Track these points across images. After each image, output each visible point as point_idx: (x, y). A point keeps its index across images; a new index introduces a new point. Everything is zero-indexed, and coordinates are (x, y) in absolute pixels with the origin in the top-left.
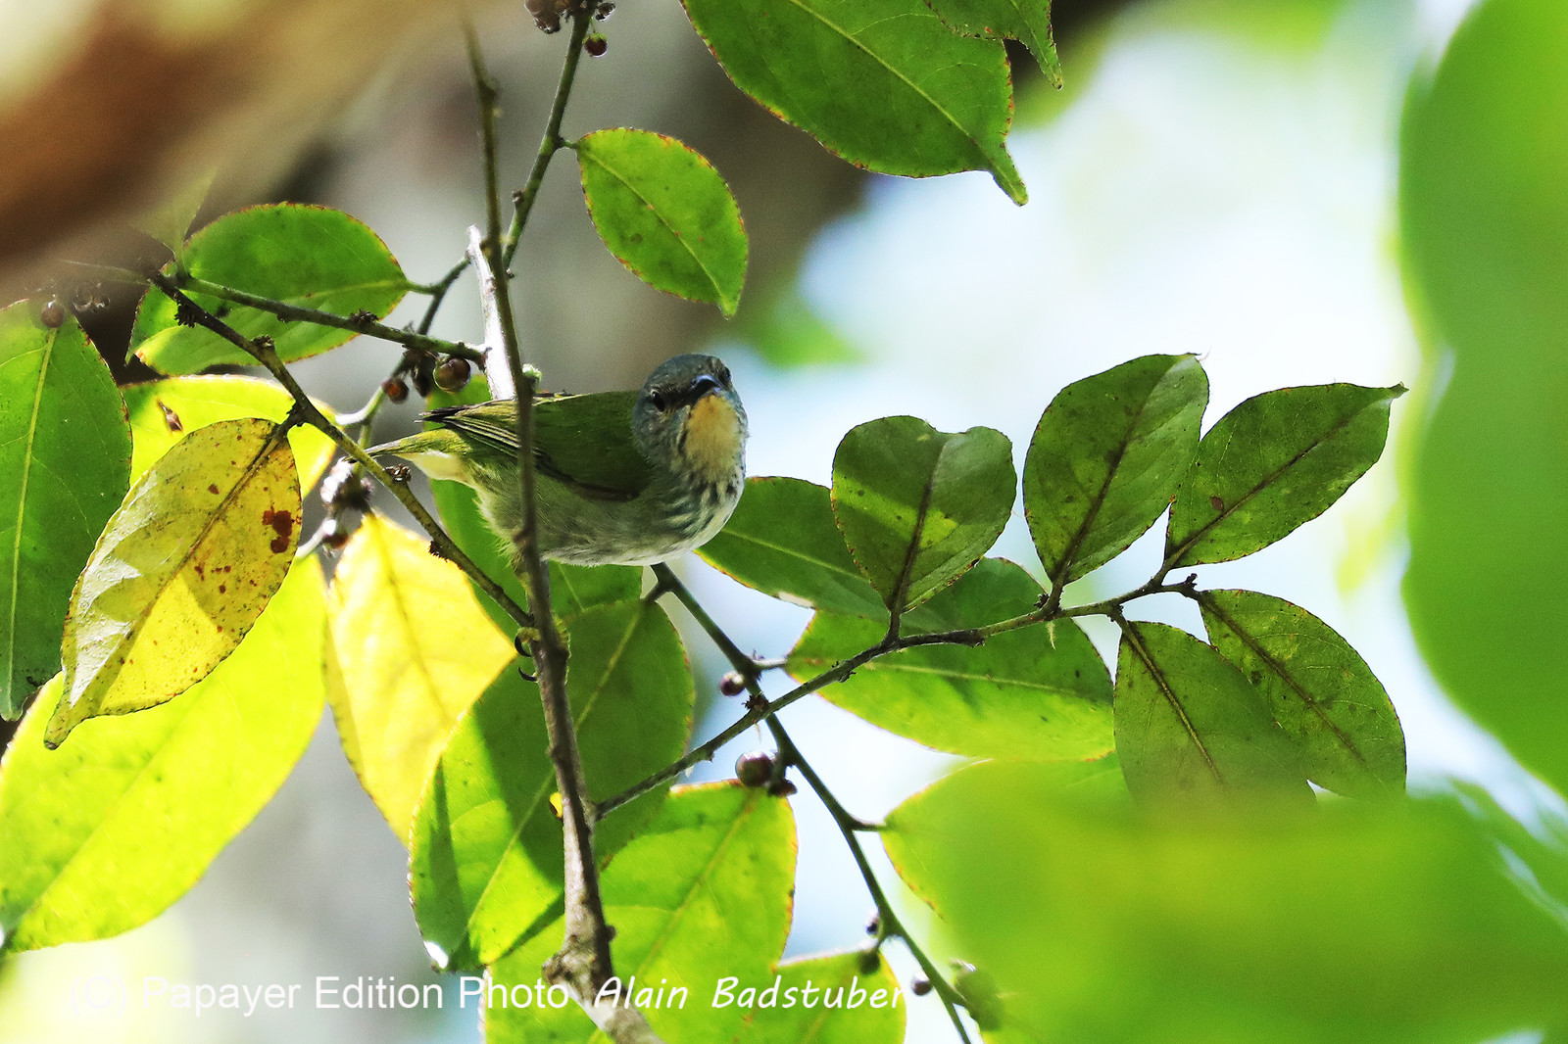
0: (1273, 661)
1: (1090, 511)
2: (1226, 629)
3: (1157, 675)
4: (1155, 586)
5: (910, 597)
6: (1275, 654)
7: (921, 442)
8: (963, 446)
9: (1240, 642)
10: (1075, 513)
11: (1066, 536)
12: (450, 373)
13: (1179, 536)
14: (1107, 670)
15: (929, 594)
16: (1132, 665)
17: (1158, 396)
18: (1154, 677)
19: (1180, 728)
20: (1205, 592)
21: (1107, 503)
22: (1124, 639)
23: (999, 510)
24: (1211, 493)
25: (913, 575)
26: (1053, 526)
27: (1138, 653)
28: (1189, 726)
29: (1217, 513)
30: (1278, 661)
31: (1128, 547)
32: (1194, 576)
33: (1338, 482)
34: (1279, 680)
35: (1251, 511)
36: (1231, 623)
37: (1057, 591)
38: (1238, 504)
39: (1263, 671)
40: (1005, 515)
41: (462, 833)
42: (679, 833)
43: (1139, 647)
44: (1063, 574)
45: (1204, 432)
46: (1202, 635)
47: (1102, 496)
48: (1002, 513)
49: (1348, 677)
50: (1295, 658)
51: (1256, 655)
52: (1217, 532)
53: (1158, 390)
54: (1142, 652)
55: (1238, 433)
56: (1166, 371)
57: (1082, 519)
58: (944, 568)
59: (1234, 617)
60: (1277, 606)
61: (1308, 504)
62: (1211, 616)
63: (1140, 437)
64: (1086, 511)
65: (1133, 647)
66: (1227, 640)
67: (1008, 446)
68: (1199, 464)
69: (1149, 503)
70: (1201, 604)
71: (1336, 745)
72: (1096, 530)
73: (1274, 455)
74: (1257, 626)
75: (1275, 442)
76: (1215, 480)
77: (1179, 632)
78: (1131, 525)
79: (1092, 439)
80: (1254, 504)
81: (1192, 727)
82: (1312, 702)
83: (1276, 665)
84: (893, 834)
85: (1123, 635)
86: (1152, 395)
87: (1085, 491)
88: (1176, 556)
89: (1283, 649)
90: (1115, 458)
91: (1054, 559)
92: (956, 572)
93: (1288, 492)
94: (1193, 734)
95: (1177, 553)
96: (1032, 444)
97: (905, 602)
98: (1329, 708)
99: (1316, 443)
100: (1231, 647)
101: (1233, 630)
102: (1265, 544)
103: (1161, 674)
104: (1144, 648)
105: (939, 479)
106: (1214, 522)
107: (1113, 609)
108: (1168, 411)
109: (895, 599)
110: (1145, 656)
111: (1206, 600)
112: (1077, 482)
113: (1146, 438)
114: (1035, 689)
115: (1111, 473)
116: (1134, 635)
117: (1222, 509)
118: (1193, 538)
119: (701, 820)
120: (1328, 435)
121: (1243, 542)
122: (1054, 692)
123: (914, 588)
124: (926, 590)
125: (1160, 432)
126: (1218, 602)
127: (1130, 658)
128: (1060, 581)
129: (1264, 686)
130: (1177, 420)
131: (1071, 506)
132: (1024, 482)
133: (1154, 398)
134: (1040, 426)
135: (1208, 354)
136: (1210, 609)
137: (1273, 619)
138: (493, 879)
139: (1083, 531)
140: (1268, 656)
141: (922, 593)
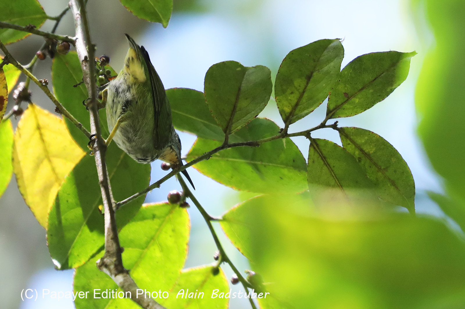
0: (366, 153)
1: (299, 97)
2: (349, 142)
3: (323, 158)
4: (323, 125)
5: (232, 128)
6: (367, 151)
7: (238, 70)
8: (253, 72)
9: (354, 146)
10: (294, 98)
11: (290, 106)
12: (63, 48)
13: (332, 107)
14: (305, 159)
15: (239, 128)
16: (314, 155)
17: (326, 54)
18: (322, 159)
19: (332, 178)
20: (341, 128)
21: (305, 95)
22: (311, 145)
23: (266, 97)
24: (344, 91)
25: (233, 120)
26: (285, 103)
27: (316, 150)
28: (335, 177)
29: (346, 99)
30: (368, 154)
31: (313, 111)
32: (337, 122)
33: (391, 88)
34: (368, 161)
35: (358, 98)
36: (351, 140)
37: (287, 127)
38: (353, 96)
39: (362, 157)
40: (268, 98)
41: (66, 220)
42: (146, 221)
43: (317, 148)
44: (289, 121)
45: (342, 68)
46: (340, 144)
47: (304, 92)
48: (267, 98)
49: (393, 160)
50: (374, 153)
51: (360, 151)
52: (346, 106)
53: (325, 52)
54: (318, 150)
55: (354, 69)
56: (328, 45)
57: (297, 100)
58: (245, 118)
59: (352, 137)
60: (368, 133)
61: (380, 96)
62: (343, 137)
63: (318, 70)
64: (298, 97)
65: (314, 148)
66: (349, 146)
67: (269, 73)
68: (339, 81)
69: (321, 95)
70: (340, 132)
71: (389, 185)
72: (302, 104)
73: (367, 77)
74: (360, 141)
75: (368, 72)
76: (346, 87)
77: (331, 143)
78: (314, 102)
79: (300, 71)
80: (359, 96)
81: (336, 178)
82: (381, 169)
83: (367, 155)
84: (225, 223)
85: (311, 144)
86: (323, 54)
87: (298, 90)
88: (330, 115)
89: (370, 149)
90: (309, 78)
91: (285, 115)
92: (249, 120)
93: (372, 91)
94: (336, 180)
95: (330, 114)
96: (278, 73)
97: (230, 131)
98: (387, 171)
99: (383, 73)
100: (351, 148)
101: (351, 142)
102: (363, 110)
103: (325, 158)
104: (319, 149)
105: (244, 85)
106: (345, 102)
107: (307, 134)
108: (329, 61)
109: (227, 130)
110: (319, 151)
111: (342, 131)
112: (295, 87)
113: (320, 70)
114: (278, 167)
115: (307, 83)
116: (315, 144)
117: (348, 97)
118: (337, 108)
119: (154, 217)
120: (387, 70)
121: (355, 110)
122: (285, 168)
123: (234, 125)
124: (238, 127)
125: (326, 68)
126: (346, 132)
127: (313, 152)
128: (288, 123)
129: (362, 162)
130: (332, 64)
131: (292, 95)
132: (275, 86)
133: (324, 55)
134: (281, 66)
135: (344, 40)
136: (343, 134)
137: (366, 138)
138: (78, 237)
139: (297, 105)
140: (364, 152)
141: (237, 127)
